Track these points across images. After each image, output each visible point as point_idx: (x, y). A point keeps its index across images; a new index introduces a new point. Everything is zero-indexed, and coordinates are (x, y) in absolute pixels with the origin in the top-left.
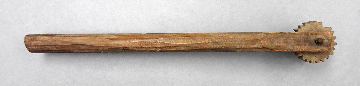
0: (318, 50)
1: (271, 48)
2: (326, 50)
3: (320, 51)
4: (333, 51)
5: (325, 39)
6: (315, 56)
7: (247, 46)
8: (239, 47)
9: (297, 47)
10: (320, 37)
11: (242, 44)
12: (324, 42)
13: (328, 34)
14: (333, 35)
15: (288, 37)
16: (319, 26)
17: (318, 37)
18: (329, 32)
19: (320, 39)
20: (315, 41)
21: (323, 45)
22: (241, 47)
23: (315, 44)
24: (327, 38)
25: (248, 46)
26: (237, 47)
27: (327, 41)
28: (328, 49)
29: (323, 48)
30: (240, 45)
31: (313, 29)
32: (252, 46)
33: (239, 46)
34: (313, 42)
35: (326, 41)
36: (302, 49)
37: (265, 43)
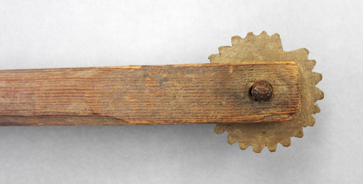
0: (257, 117)
1: (115, 115)
2: (285, 116)
3: (265, 120)
4: (313, 115)
5: (278, 82)
6: (264, 133)
7: (48, 110)
8: (26, 114)
9: (195, 109)
10: (263, 76)
11: (33, 104)
12: (275, 93)
13: (288, 66)
14: (313, 71)
15: (166, 80)
16: (271, 46)
17: (257, 79)
18: (293, 62)
19: (261, 83)
20: (248, 90)
21: (273, 103)
22: (31, 114)
23: (248, 99)
24: (284, 80)
25: (50, 110)
26: (22, 113)
27: (285, 89)
28: (291, 114)
29: (272, 111)
30: (29, 107)
31: (255, 55)
32: (61, 110)
33: (26, 110)
34: (242, 95)
35: (281, 89)
36: (211, 115)
37: (97, 99)
